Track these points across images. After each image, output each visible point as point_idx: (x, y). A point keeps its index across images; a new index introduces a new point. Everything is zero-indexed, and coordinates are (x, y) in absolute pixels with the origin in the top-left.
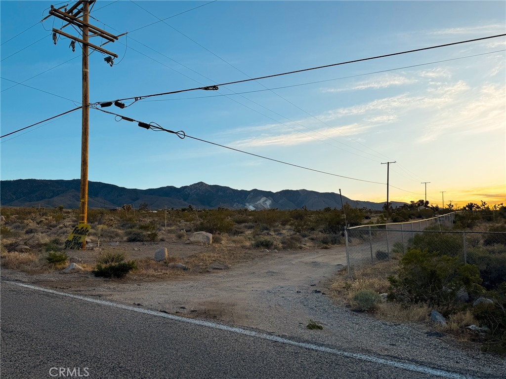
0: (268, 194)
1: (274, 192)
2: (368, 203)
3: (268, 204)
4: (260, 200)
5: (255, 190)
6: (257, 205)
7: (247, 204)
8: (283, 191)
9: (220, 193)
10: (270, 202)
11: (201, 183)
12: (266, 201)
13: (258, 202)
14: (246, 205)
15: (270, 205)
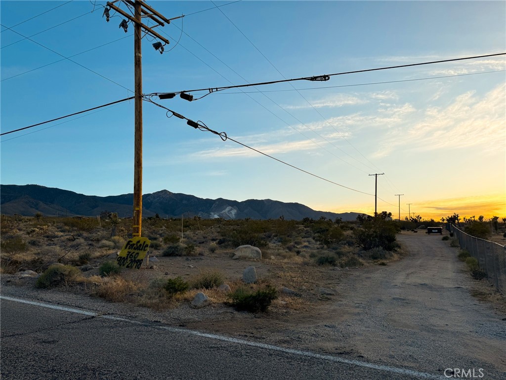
0: (234, 204)
1: (240, 201)
2: (329, 213)
3: (233, 213)
4: (225, 209)
5: (220, 200)
6: (222, 214)
7: (212, 213)
8: (248, 201)
9: (184, 202)
10: (235, 211)
11: (165, 191)
12: (231, 210)
13: (224, 211)
14: (210, 214)
15: (235, 215)
